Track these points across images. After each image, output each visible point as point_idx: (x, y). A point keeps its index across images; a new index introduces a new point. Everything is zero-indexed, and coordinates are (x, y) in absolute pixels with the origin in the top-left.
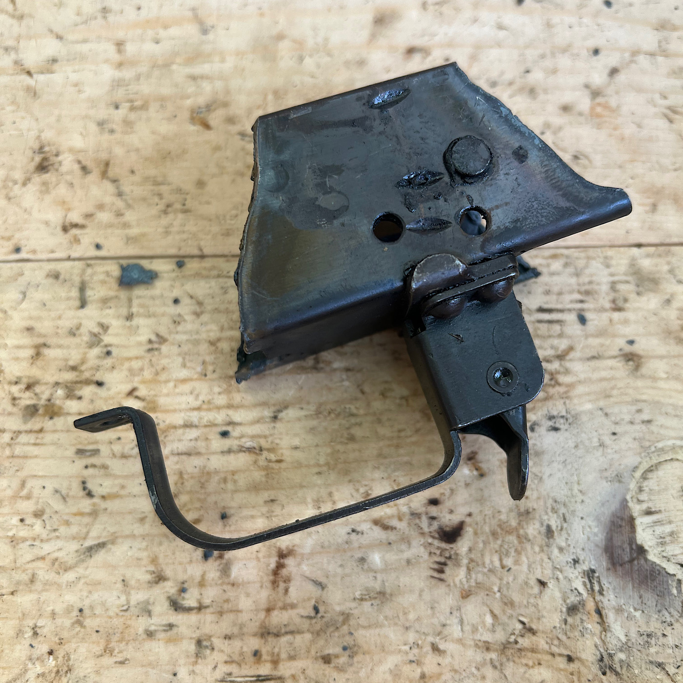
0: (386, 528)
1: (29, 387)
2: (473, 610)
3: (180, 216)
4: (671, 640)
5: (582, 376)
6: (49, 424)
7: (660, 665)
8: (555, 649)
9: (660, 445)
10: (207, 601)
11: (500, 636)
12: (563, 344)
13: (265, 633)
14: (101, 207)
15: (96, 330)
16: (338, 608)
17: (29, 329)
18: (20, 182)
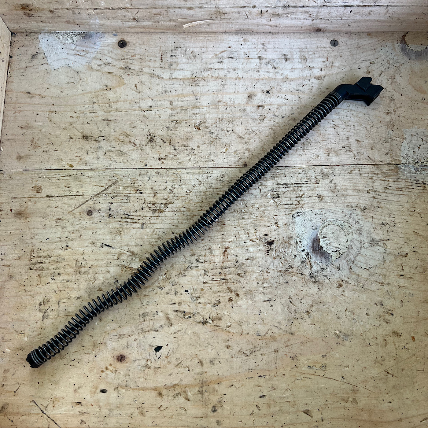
0: (253, 241)
1: (153, 205)
2: (277, 262)
3: (193, 156)
4: (328, 270)
5: (306, 202)
6: (160, 215)
7: (326, 276)
8: (298, 272)
9: (327, 220)
10: (206, 260)
11: (284, 269)
12: (301, 193)
13: (222, 268)
14: (170, 153)
15: (171, 189)
16: (241, 262)
17: (152, 188)
18: (144, 145)
